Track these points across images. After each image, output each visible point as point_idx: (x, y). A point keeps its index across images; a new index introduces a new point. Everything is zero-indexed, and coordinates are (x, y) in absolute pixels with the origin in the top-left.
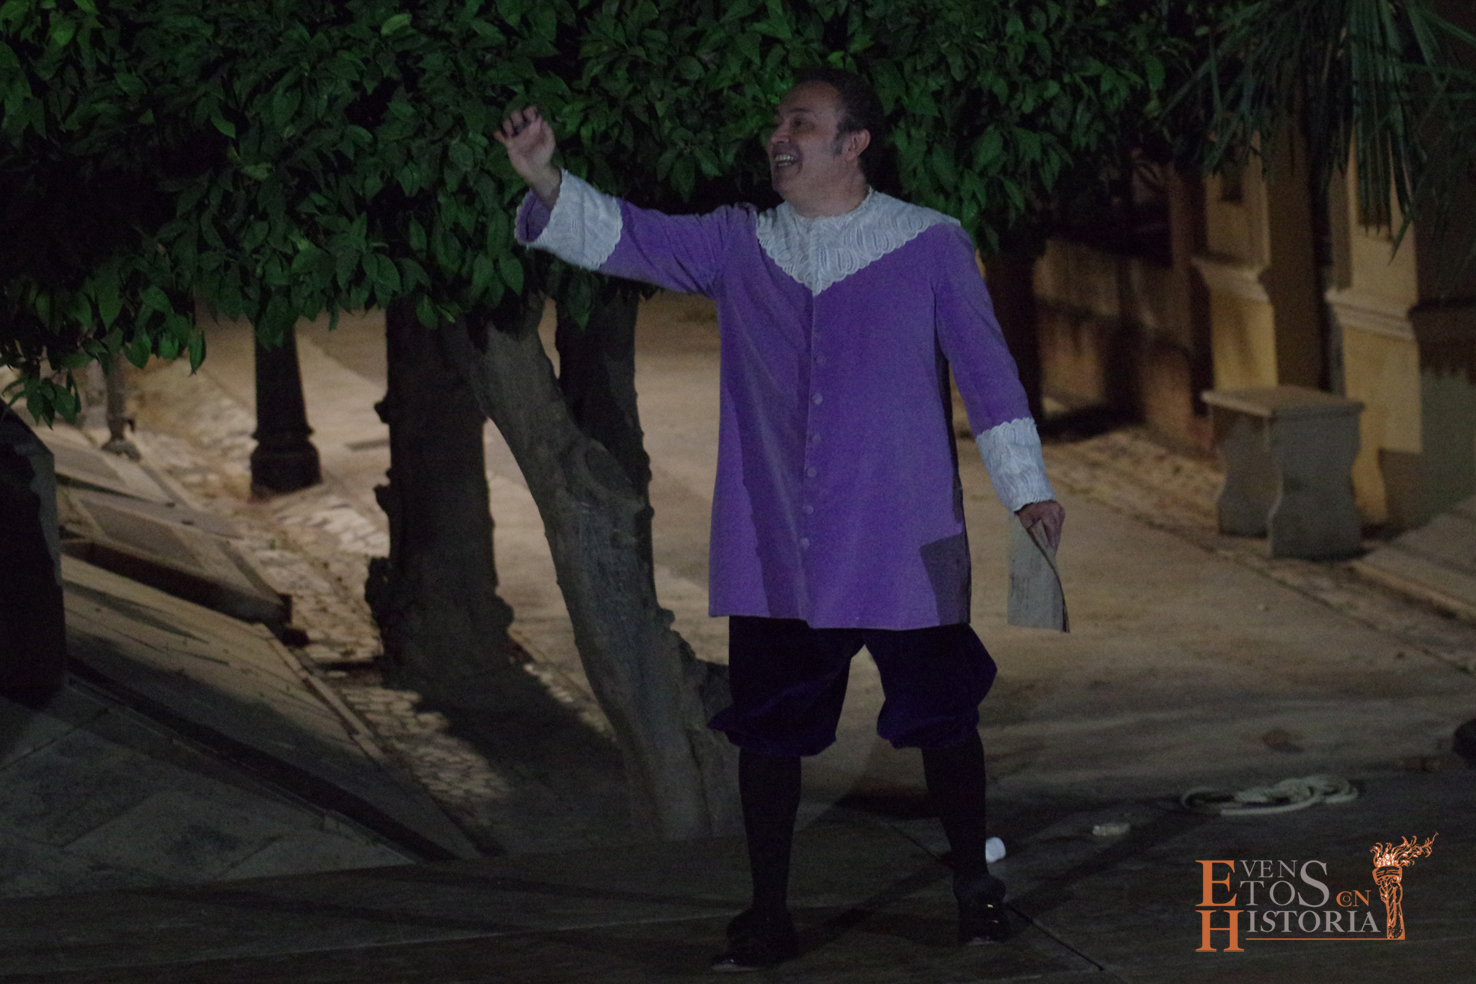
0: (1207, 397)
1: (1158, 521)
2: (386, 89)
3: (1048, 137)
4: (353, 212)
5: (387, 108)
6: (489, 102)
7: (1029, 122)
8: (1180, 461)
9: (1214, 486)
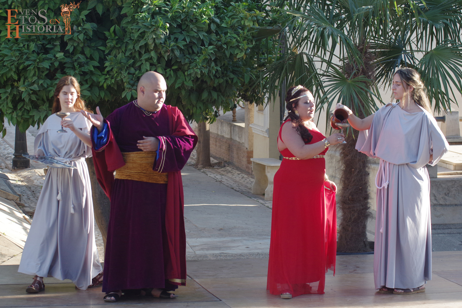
0: (251, 160)
1: (237, 190)
2: (56, 70)
3: (220, 94)
4: (46, 100)
5: (56, 75)
6: (81, 75)
7: (215, 89)
8: (243, 175)
9: (252, 182)
